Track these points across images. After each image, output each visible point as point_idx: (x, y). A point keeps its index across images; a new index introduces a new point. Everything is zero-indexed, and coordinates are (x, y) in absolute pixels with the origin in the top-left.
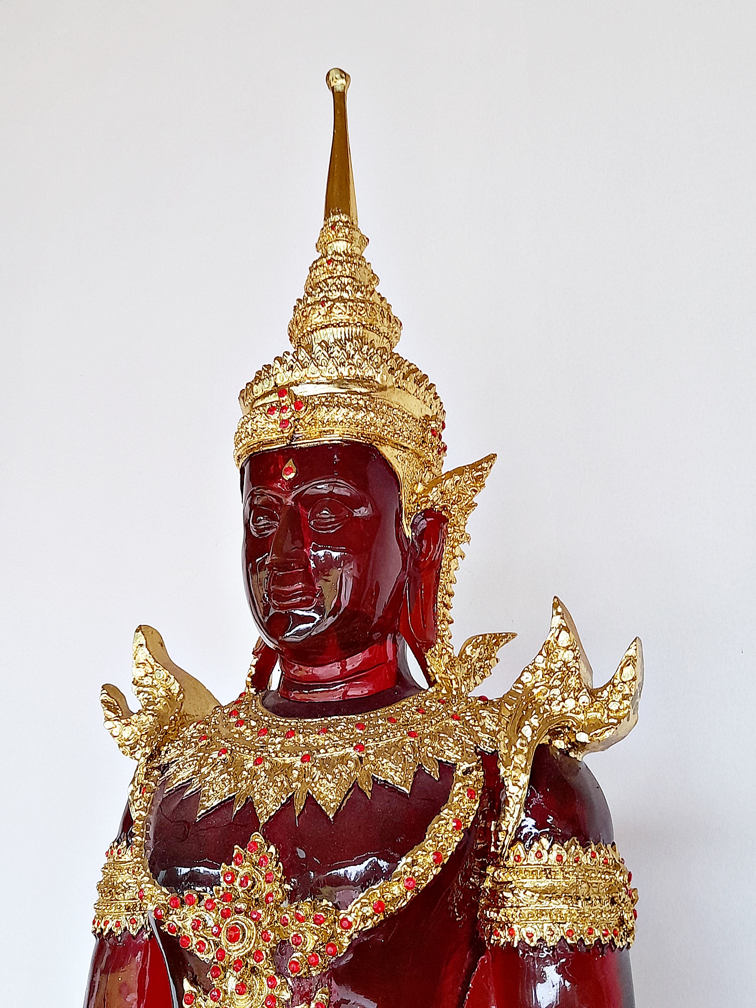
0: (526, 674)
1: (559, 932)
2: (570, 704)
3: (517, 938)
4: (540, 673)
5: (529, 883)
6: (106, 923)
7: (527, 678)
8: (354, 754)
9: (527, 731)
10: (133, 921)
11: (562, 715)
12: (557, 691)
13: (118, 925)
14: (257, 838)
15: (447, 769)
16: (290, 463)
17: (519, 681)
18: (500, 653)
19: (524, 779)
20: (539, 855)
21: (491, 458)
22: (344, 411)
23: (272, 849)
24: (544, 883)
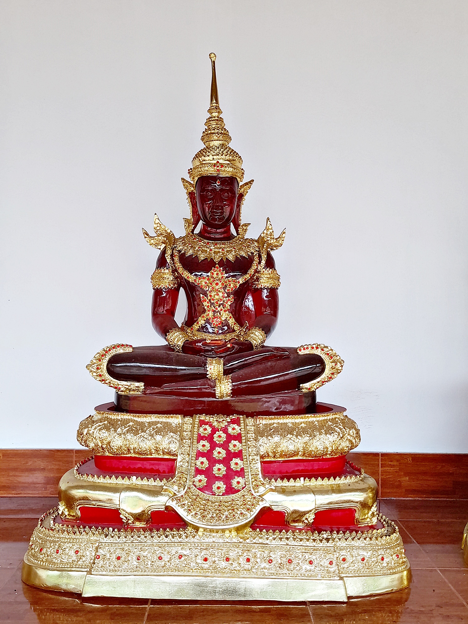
0: (262, 234)
1: (271, 285)
2: (272, 241)
3: (263, 287)
4: (265, 234)
5: (266, 276)
6: (162, 286)
7: (262, 235)
8: (233, 249)
9: (265, 247)
10: (170, 286)
11: (271, 244)
12: (269, 238)
13: (166, 286)
14: (217, 266)
15: (253, 253)
16: (218, 180)
17: (260, 236)
18: (248, 228)
19: (266, 256)
20: (268, 271)
21: (253, 181)
22: (232, 169)
23: (221, 268)
24: (269, 276)
